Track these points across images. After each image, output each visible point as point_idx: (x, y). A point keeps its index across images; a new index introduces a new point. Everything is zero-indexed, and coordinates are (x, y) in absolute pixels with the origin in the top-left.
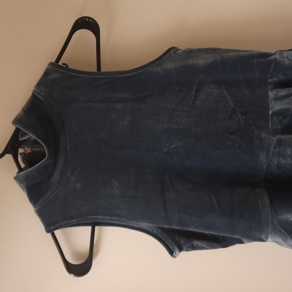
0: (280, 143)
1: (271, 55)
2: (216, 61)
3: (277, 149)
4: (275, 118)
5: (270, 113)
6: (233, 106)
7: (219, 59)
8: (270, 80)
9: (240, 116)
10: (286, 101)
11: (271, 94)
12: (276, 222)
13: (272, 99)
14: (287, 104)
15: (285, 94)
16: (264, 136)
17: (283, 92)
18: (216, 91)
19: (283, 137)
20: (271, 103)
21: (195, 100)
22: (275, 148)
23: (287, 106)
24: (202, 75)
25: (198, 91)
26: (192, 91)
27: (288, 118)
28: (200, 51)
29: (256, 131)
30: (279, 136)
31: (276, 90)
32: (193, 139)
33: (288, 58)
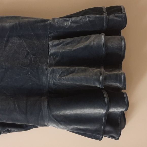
0: (53, 71)
1: (48, 20)
2: (16, 24)
3: (52, 75)
4: (52, 57)
5: (49, 54)
6: (28, 50)
7: (17, 23)
8: (50, 35)
9: (31, 56)
10: (58, 47)
11: (50, 43)
12: (51, 116)
13: (50, 46)
14: (58, 49)
15: (57, 43)
16: (44, 67)
17: (56, 42)
18: (18, 41)
19: (55, 68)
20: (50, 48)
21: (5, 46)
22: (50, 74)
23: (58, 50)
24: (8, 32)
25: (7, 41)
26: (4, 42)
27: (59, 57)
28: (7, 17)
29: (40, 65)
30: (53, 67)
31: (53, 41)
32: (4, 70)
33: (57, 22)
